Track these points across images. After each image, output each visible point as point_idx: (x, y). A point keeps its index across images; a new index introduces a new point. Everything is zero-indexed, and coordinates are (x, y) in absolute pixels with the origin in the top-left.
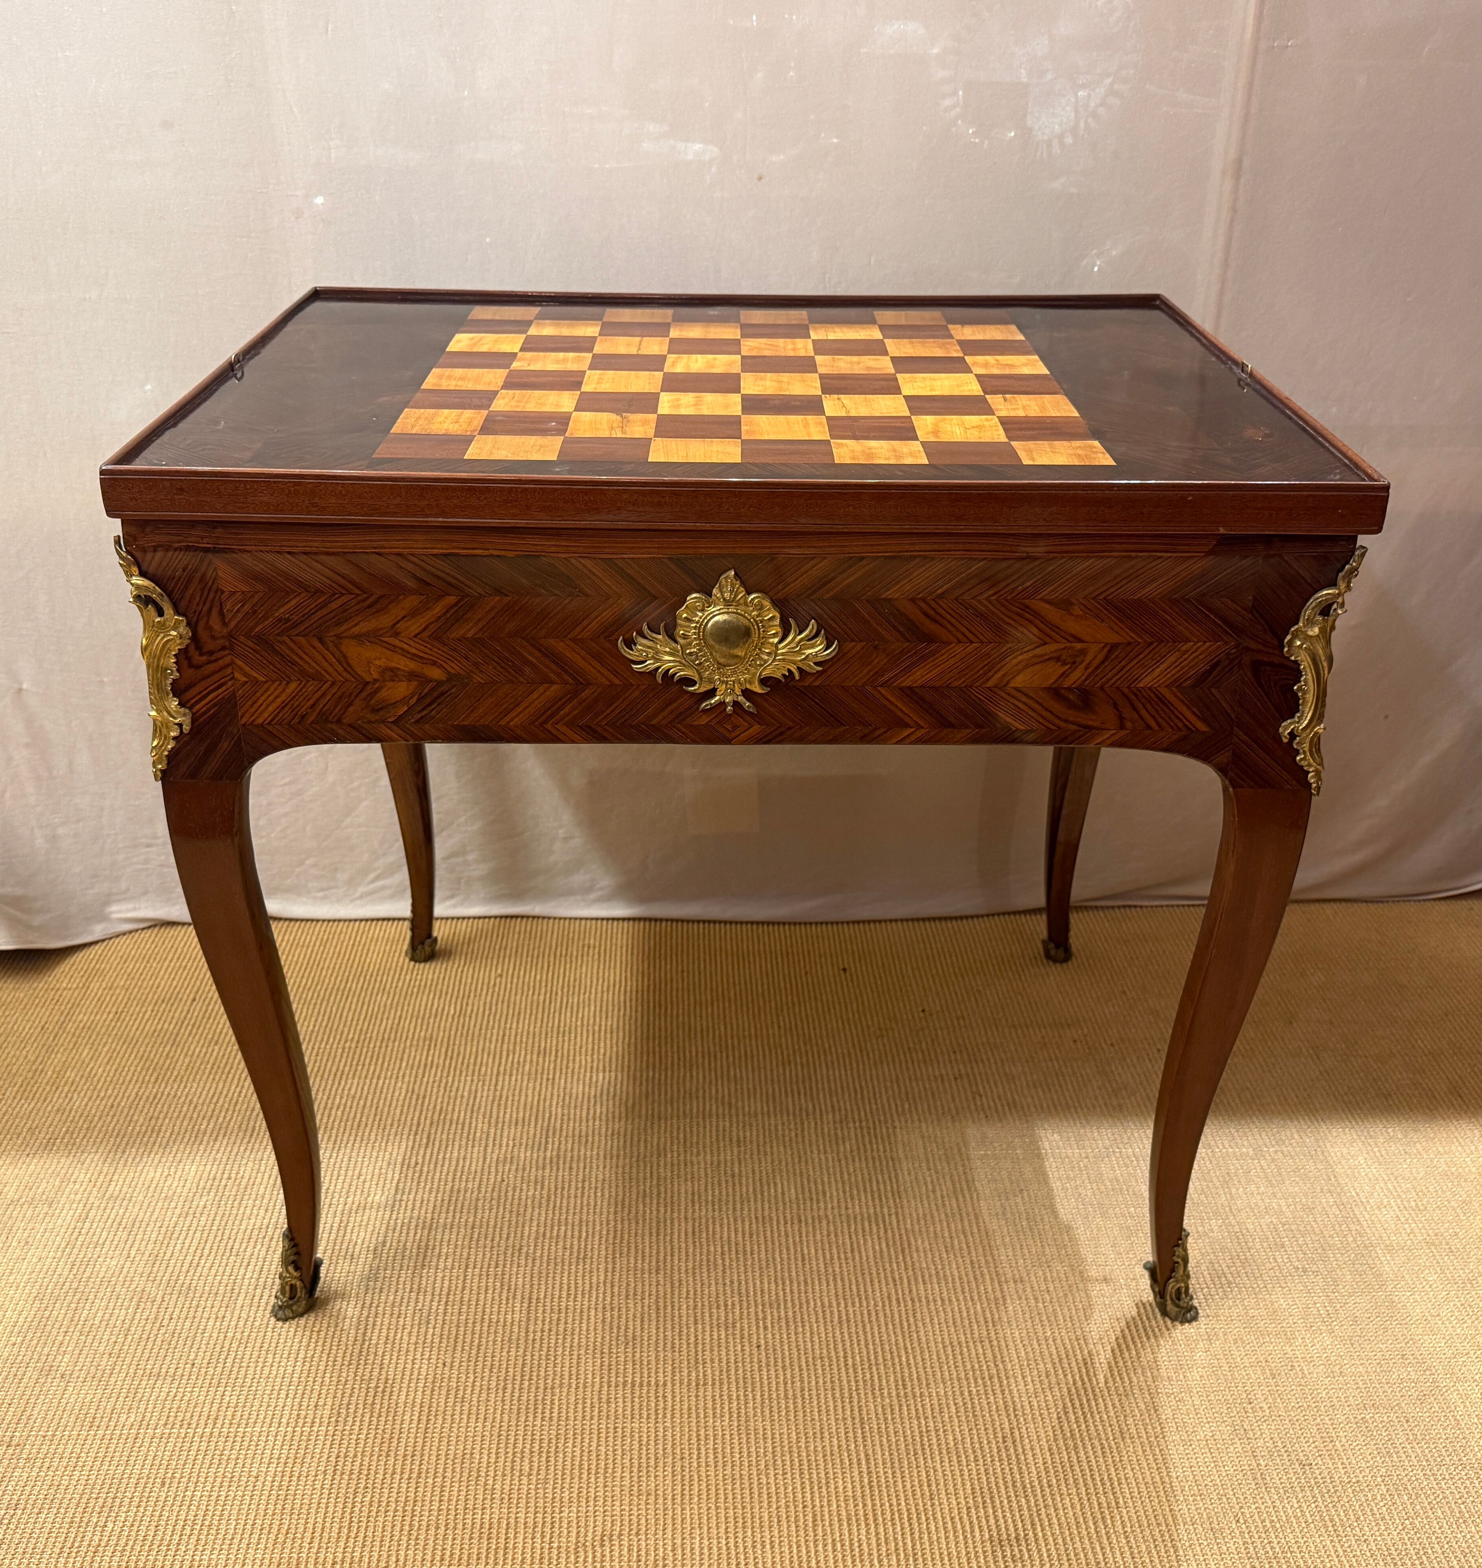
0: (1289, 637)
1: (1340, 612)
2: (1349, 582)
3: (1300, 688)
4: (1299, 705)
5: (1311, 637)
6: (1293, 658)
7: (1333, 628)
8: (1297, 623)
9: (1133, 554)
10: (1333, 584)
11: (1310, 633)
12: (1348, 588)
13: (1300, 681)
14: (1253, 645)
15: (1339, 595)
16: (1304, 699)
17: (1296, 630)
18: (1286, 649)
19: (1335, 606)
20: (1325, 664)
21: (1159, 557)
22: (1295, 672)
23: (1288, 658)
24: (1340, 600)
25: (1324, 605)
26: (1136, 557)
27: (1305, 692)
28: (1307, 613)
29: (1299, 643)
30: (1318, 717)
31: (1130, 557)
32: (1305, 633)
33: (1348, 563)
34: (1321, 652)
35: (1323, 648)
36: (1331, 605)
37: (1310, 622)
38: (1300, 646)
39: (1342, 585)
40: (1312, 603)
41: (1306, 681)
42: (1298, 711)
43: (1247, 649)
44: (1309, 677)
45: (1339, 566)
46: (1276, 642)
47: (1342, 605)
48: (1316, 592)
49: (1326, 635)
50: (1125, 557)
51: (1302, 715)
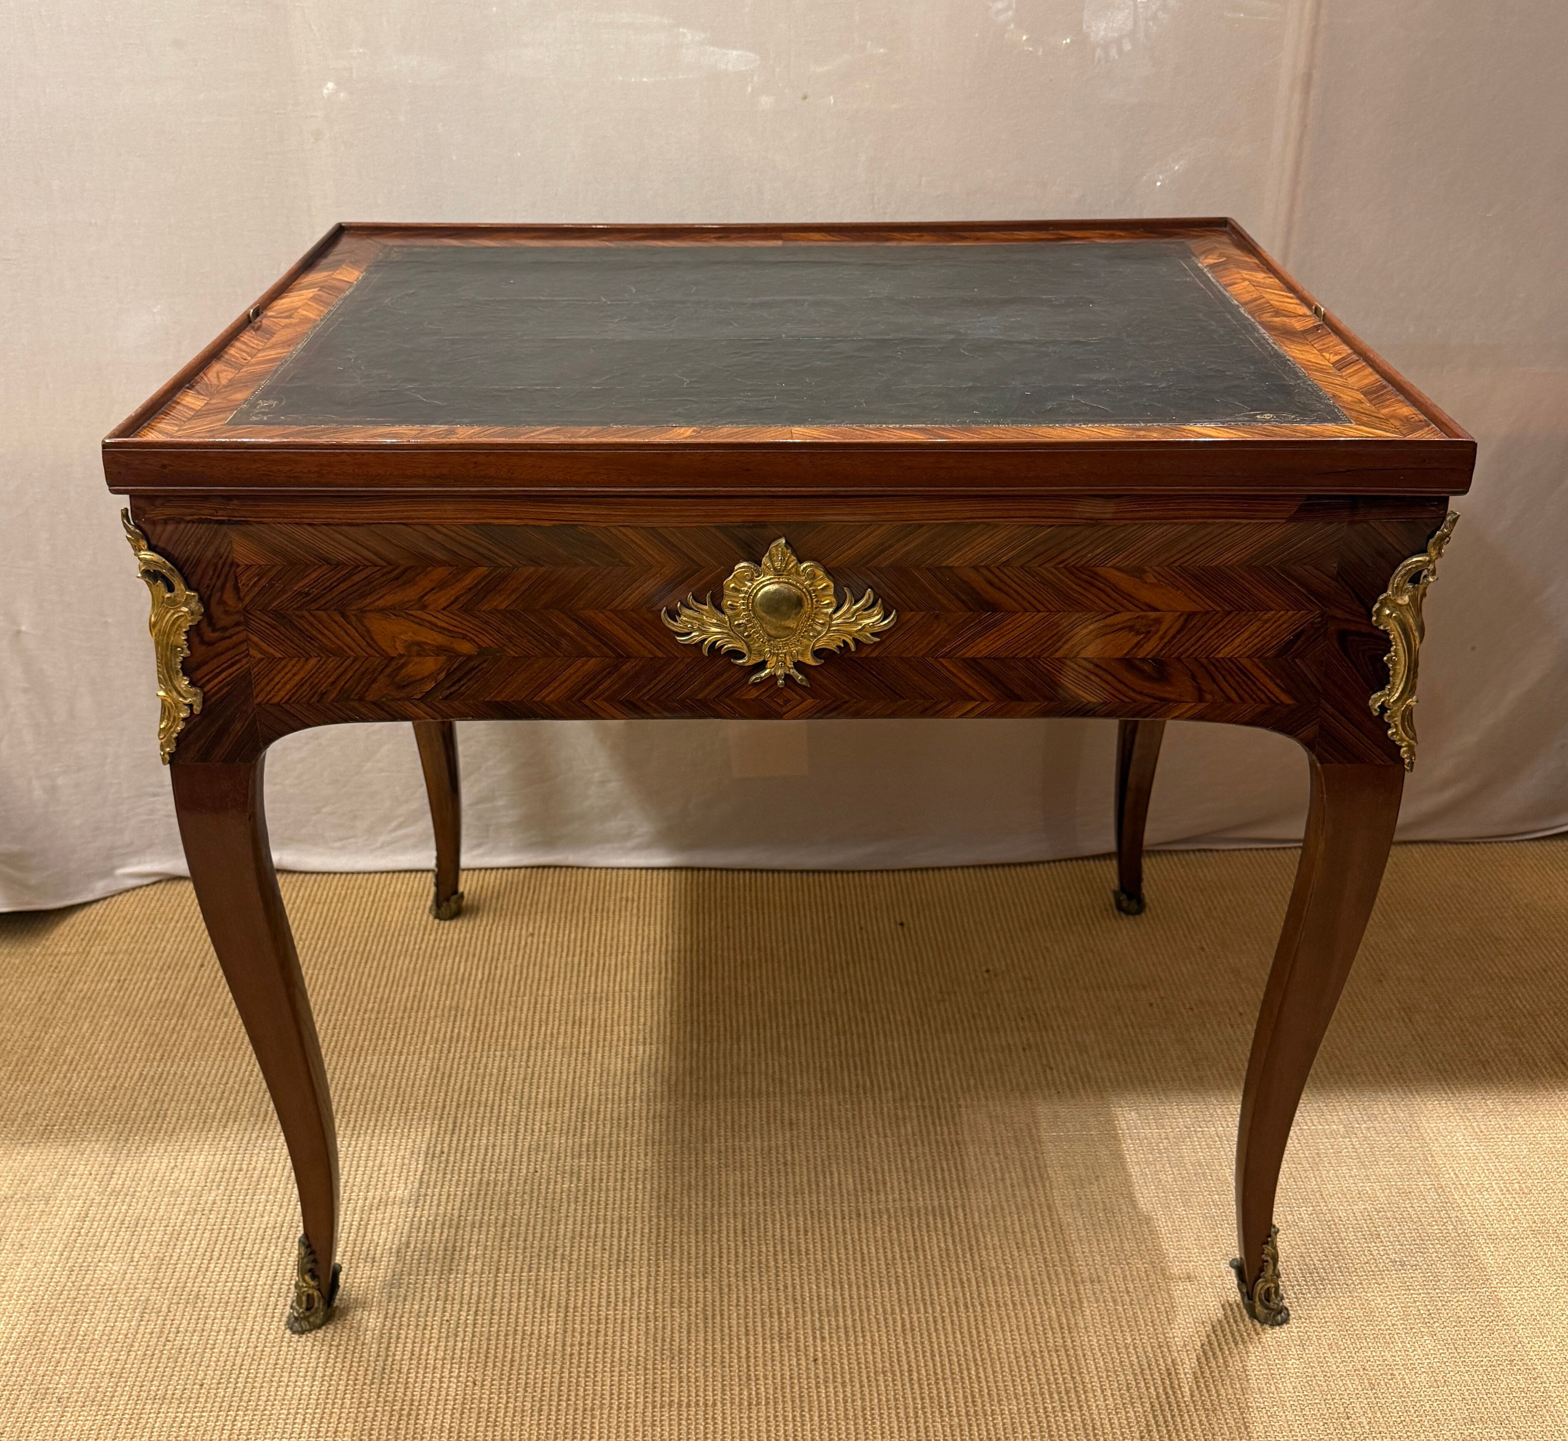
0: (1377, 606)
1: (1431, 579)
2: (1440, 549)
3: (1390, 659)
4: (1389, 676)
5: (1401, 605)
6: (1382, 628)
7: (1424, 595)
8: (1385, 591)
9: (1211, 521)
10: (1423, 551)
11: (1400, 602)
12: (1440, 554)
13: (1390, 652)
14: (1339, 614)
15: (1430, 562)
16: (1395, 670)
17: (1385, 598)
18: (1374, 618)
19: (1425, 572)
20: (1416, 634)
21: (1237, 524)
22: (1385, 643)
23: (1377, 628)
24: (1431, 567)
25: (1414, 571)
26: (1213, 524)
27: (1395, 664)
28: (1396, 580)
29: (1388, 612)
30: (1410, 689)
31: (1206, 523)
32: (1394, 601)
33: (1438, 529)
34: (1411, 620)
35: (1414, 618)
36: (1420, 572)
37: (1399, 591)
38: (1390, 615)
39: (1433, 553)
40: (1401, 570)
41: (1396, 651)
42: (1388, 682)
43: (1333, 618)
44: (1400, 647)
45: (1429, 532)
46: (1363, 610)
47: (1434, 572)
48: (1406, 558)
49: (1416, 605)
50: (1201, 523)
51: (1393, 687)
